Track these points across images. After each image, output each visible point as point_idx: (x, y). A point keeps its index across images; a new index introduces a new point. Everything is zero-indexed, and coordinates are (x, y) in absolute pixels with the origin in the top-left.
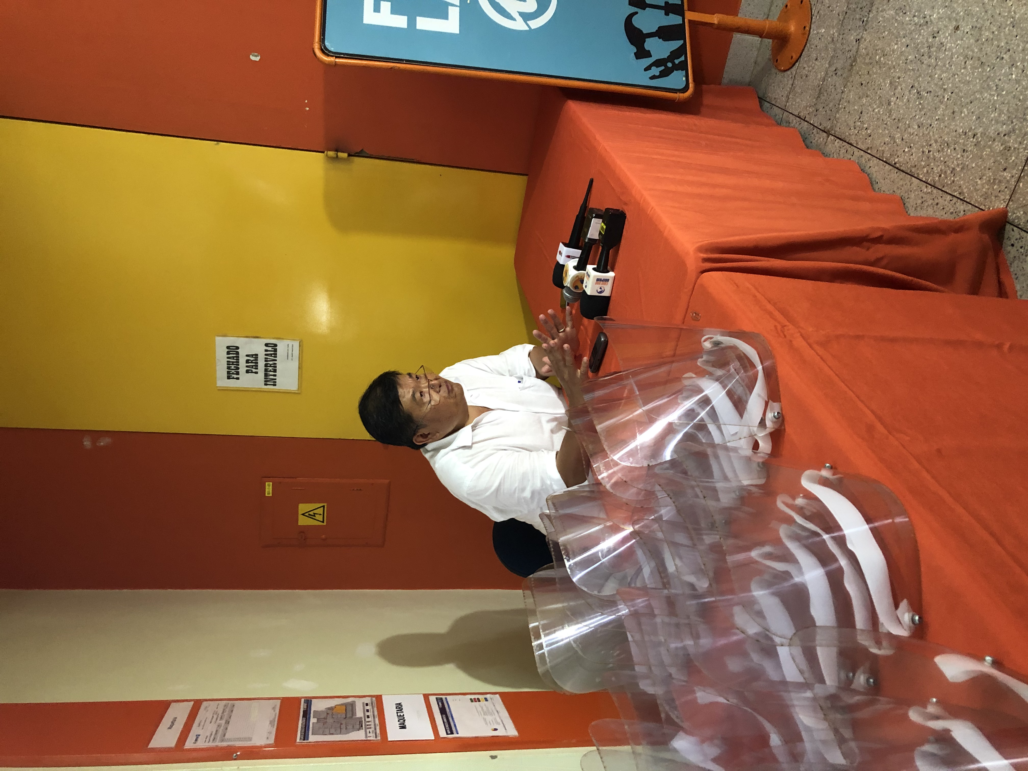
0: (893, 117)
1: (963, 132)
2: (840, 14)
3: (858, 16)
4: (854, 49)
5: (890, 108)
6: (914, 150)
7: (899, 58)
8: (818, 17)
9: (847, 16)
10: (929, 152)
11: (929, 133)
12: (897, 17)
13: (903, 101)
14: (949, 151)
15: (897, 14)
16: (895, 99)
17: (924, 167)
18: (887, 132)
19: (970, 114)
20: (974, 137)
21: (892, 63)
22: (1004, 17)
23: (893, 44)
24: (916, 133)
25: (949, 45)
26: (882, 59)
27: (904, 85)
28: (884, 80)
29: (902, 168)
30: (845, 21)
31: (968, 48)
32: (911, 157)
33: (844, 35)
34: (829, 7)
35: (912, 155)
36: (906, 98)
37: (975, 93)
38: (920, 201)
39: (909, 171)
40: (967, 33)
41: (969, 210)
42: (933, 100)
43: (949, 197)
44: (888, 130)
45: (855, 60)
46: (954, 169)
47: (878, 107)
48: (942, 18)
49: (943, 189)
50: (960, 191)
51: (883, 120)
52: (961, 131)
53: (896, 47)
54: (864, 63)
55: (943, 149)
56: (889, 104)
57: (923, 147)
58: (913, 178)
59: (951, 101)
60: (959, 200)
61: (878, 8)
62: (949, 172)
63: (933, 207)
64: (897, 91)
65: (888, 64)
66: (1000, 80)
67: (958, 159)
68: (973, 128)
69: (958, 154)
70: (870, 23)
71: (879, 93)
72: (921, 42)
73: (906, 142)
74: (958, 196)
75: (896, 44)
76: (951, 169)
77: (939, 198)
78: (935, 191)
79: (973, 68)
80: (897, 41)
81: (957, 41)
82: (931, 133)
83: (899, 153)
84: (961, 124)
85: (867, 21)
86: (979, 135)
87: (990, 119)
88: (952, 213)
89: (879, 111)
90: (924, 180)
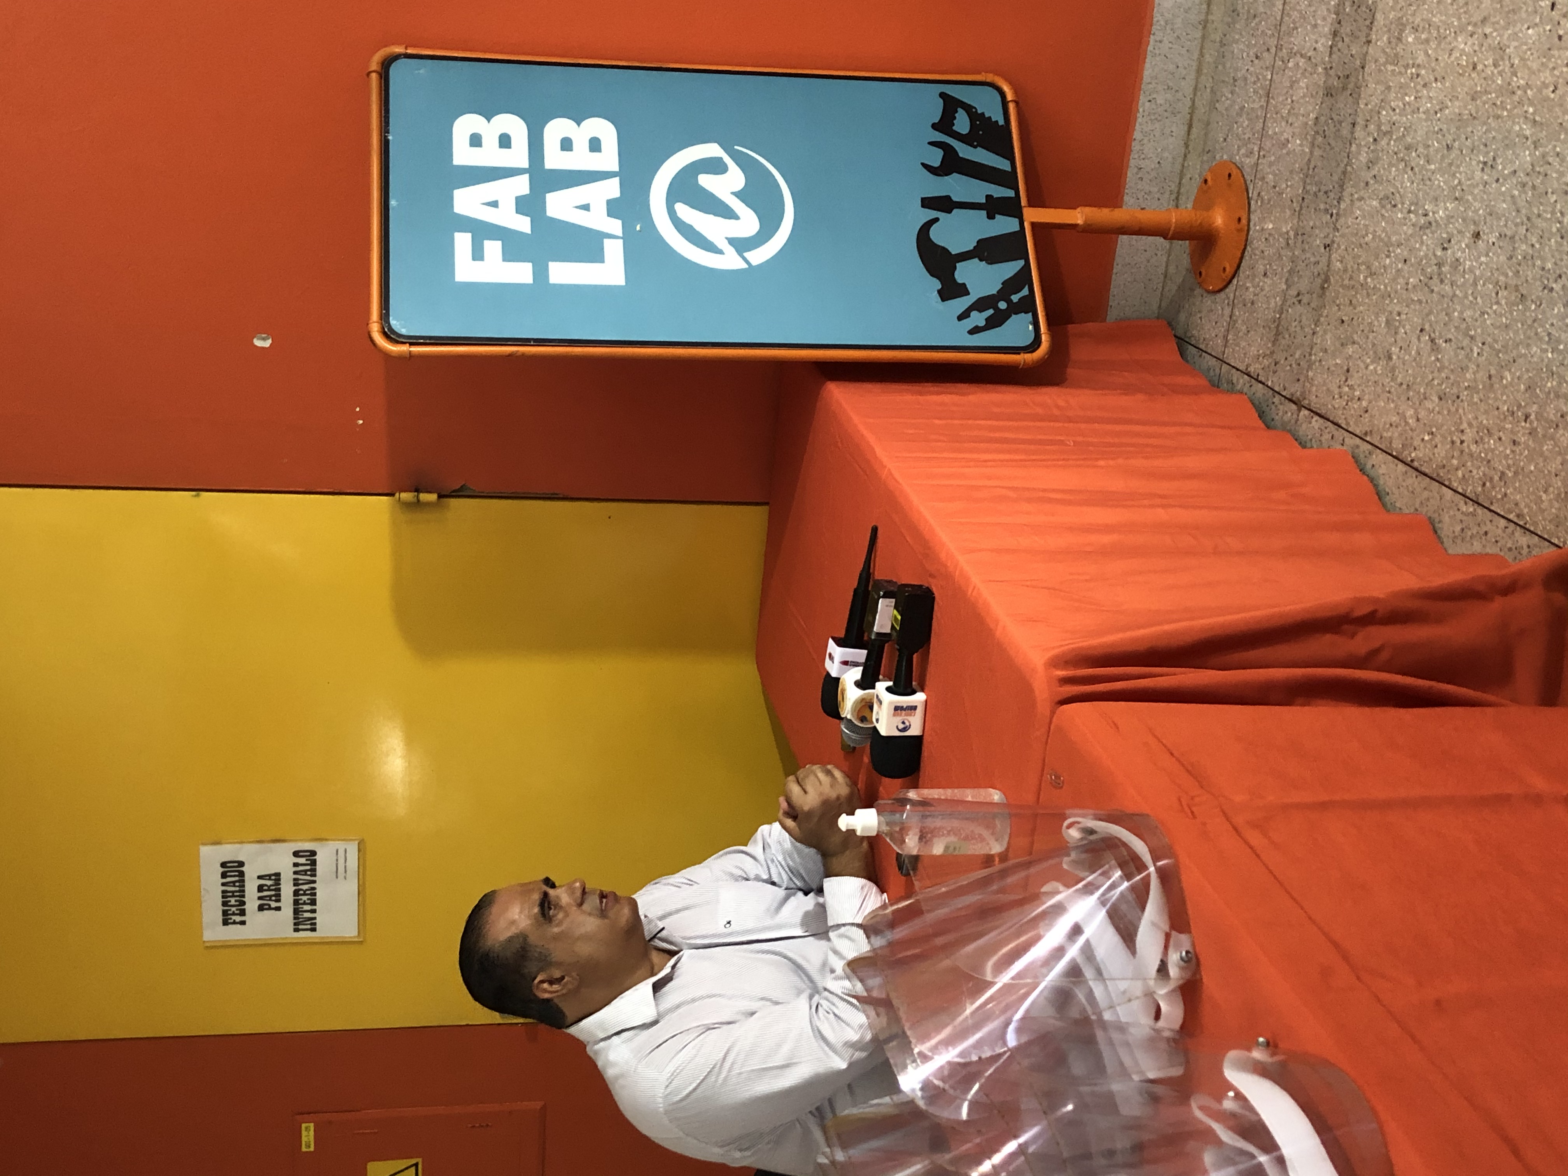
0: (1399, 380)
1: (1508, 409)
2: (1294, 200)
3: (1322, 206)
4: (1324, 261)
5: (1391, 364)
6: (1438, 439)
7: (1394, 279)
8: (1259, 203)
9: (1305, 204)
10: (1462, 442)
11: (1457, 410)
12: (1383, 211)
13: (1410, 355)
14: (1492, 442)
15: (1383, 207)
16: (1398, 349)
17: (1457, 469)
18: (1392, 405)
19: (1516, 380)
20: (1526, 421)
21: (1386, 287)
22: (1546, 220)
23: (1384, 256)
24: (1437, 409)
25: (1468, 263)
26: (1369, 280)
27: (1408, 327)
28: (1377, 316)
29: (1423, 469)
30: (1303, 212)
31: (1497, 269)
32: (1436, 450)
33: (1305, 236)
34: (1275, 187)
35: (1436, 446)
36: (1415, 348)
37: (1518, 345)
38: (1458, 529)
39: (1434, 476)
40: (1494, 244)
41: (1535, 546)
42: (1457, 355)
43: (1503, 523)
44: (1393, 401)
45: (1327, 280)
46: (1503, 473)
47: (1372, 362)
48: (1452, 217)
49: (1492, 508)
50: (1517, 511)
51: (1383, 385)
52: (1506, 408)
53: (1388, 261)
54: (1342, 286)
55: (1482, 438)
56: (1390, 358)
57: (1451, 433)
58: (1444, 487)
59: (1484, 358)
60: (1518, 528)
61: (1352, 195)
62: (1496, 478)
63: (1481, 538)
64: (1398, 337)
65: (1380, 289)
66: (1552, 325)
67: (1507, 457)
68: (1523, 404)
69: (1506, 449)
70: (1342, 220)
71: (1371, 337)
72: (1426, 255)
73: (1425, 424)
74: (1515, 520)
75: (1388, 256)
76: (1499, 474)
77: (1488, 522)
78: (1480, 511)
79: (1510, 304)
80: (1389, 251)
81: (1480, 258)
82: (1461, 411)
83: (1416, 443)
84: (1505, 398)
85: (1337, 214)
86: (1533, 417)
87: (1547, 390)
88: (1510, 549)
89: (1375, 368)
90: (1460, 490)
